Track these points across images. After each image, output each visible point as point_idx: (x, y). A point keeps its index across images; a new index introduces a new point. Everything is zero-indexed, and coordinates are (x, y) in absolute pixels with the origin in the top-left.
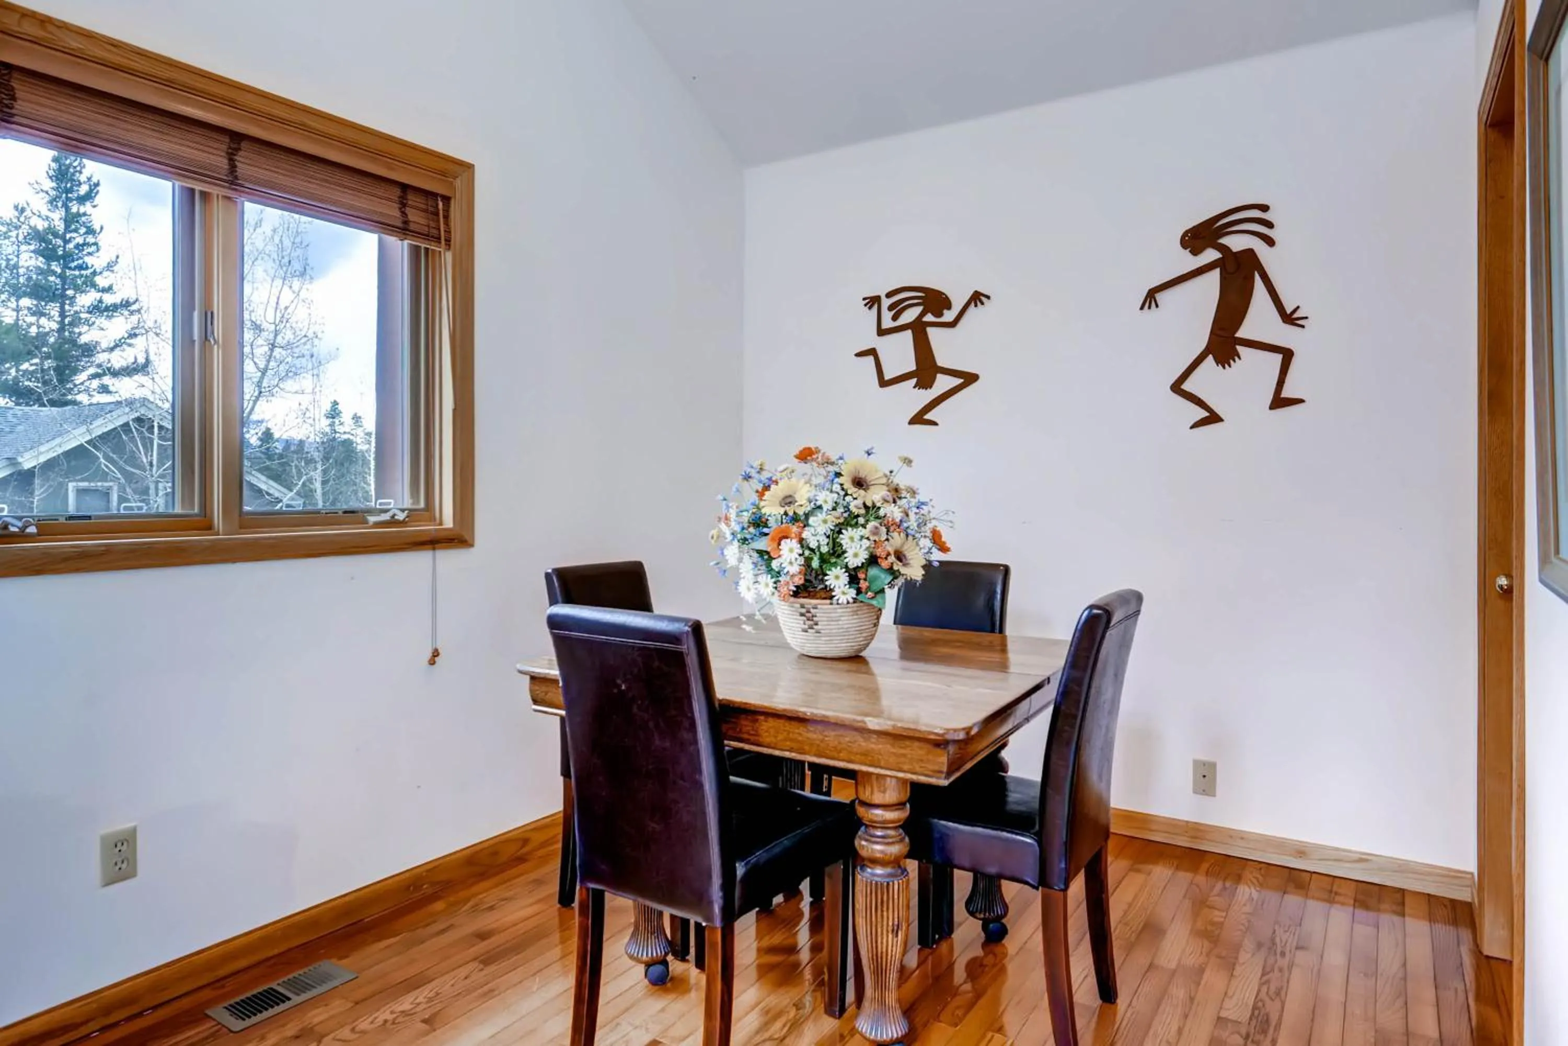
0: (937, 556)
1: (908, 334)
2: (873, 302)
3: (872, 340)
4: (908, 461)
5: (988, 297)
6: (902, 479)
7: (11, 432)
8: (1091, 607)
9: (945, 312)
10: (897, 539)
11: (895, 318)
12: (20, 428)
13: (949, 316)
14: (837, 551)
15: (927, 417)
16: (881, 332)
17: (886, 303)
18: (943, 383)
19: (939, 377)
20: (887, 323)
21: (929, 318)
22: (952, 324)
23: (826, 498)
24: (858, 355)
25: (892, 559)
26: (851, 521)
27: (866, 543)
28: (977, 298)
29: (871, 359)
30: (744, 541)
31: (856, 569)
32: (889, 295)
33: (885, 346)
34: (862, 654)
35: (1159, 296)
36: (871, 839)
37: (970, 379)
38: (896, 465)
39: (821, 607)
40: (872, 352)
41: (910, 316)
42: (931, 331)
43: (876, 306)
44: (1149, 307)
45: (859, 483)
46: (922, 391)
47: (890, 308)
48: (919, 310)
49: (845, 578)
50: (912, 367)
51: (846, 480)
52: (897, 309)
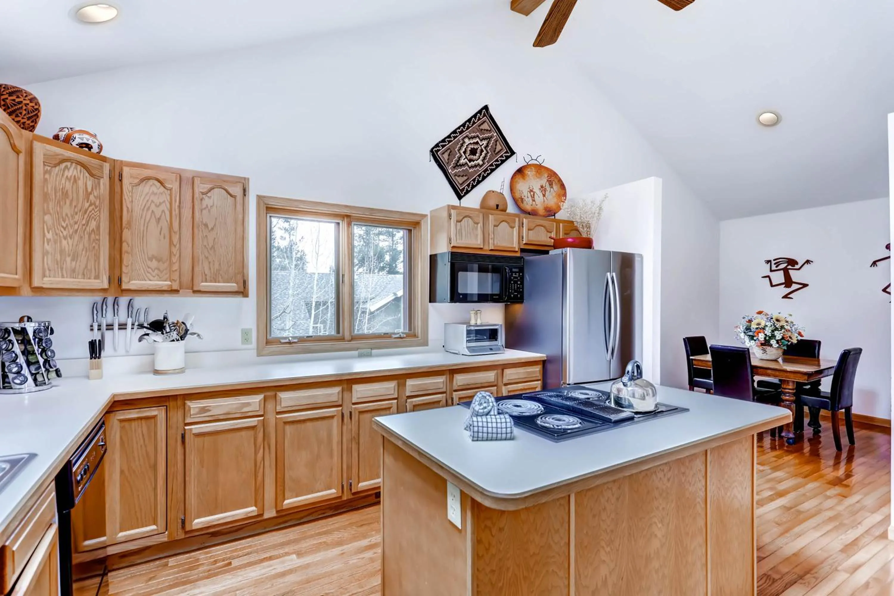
0: (800, 338)
1: (782, 271)
2: (769, 262)
3: (768, 273)
4: (791, 315)
5: (812, 262)
6: (789, 319)
7: (390, 284)
8: (845, 350)
9: (796, 265)
10: (789, 334)
11: (777, 267)
12: (392, 282)
13: (797, 267)
14: (773, 336)
15: (789, 296)
16: (771, 271)
17: (773, 262)
18: (794, 287)
19: (793, 285)
20: (774, 267)
21: (790, 267)
22: (799, 269)
23: (769, 324)
24: (763, 277)
25: (788, 338)
26: (776, 329)
27: (782, 334)
28: (808, 262)
29: (768, 279)
30: (745, 332)
31: (779, 340)
32: (774, 260)
33: (773, 275)
34: (778, 360)
35: (877, 263)
36: (786, 396)
37: (805, 285)
38: (787, 316)
39: (768, 349)
40: (768, 277)
41: (783, 266)
42: (790, 271)
43: (769, 263)
44: (874, 266)
45: (778, 320)
46: (787, 289)
47: (775, 264)
48: (786, 264)
49: (775, 342)
50: (783, 281)
51: (774, 320)
52: (778, 265)
